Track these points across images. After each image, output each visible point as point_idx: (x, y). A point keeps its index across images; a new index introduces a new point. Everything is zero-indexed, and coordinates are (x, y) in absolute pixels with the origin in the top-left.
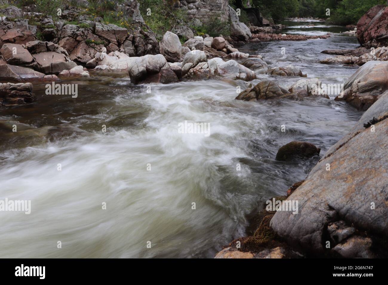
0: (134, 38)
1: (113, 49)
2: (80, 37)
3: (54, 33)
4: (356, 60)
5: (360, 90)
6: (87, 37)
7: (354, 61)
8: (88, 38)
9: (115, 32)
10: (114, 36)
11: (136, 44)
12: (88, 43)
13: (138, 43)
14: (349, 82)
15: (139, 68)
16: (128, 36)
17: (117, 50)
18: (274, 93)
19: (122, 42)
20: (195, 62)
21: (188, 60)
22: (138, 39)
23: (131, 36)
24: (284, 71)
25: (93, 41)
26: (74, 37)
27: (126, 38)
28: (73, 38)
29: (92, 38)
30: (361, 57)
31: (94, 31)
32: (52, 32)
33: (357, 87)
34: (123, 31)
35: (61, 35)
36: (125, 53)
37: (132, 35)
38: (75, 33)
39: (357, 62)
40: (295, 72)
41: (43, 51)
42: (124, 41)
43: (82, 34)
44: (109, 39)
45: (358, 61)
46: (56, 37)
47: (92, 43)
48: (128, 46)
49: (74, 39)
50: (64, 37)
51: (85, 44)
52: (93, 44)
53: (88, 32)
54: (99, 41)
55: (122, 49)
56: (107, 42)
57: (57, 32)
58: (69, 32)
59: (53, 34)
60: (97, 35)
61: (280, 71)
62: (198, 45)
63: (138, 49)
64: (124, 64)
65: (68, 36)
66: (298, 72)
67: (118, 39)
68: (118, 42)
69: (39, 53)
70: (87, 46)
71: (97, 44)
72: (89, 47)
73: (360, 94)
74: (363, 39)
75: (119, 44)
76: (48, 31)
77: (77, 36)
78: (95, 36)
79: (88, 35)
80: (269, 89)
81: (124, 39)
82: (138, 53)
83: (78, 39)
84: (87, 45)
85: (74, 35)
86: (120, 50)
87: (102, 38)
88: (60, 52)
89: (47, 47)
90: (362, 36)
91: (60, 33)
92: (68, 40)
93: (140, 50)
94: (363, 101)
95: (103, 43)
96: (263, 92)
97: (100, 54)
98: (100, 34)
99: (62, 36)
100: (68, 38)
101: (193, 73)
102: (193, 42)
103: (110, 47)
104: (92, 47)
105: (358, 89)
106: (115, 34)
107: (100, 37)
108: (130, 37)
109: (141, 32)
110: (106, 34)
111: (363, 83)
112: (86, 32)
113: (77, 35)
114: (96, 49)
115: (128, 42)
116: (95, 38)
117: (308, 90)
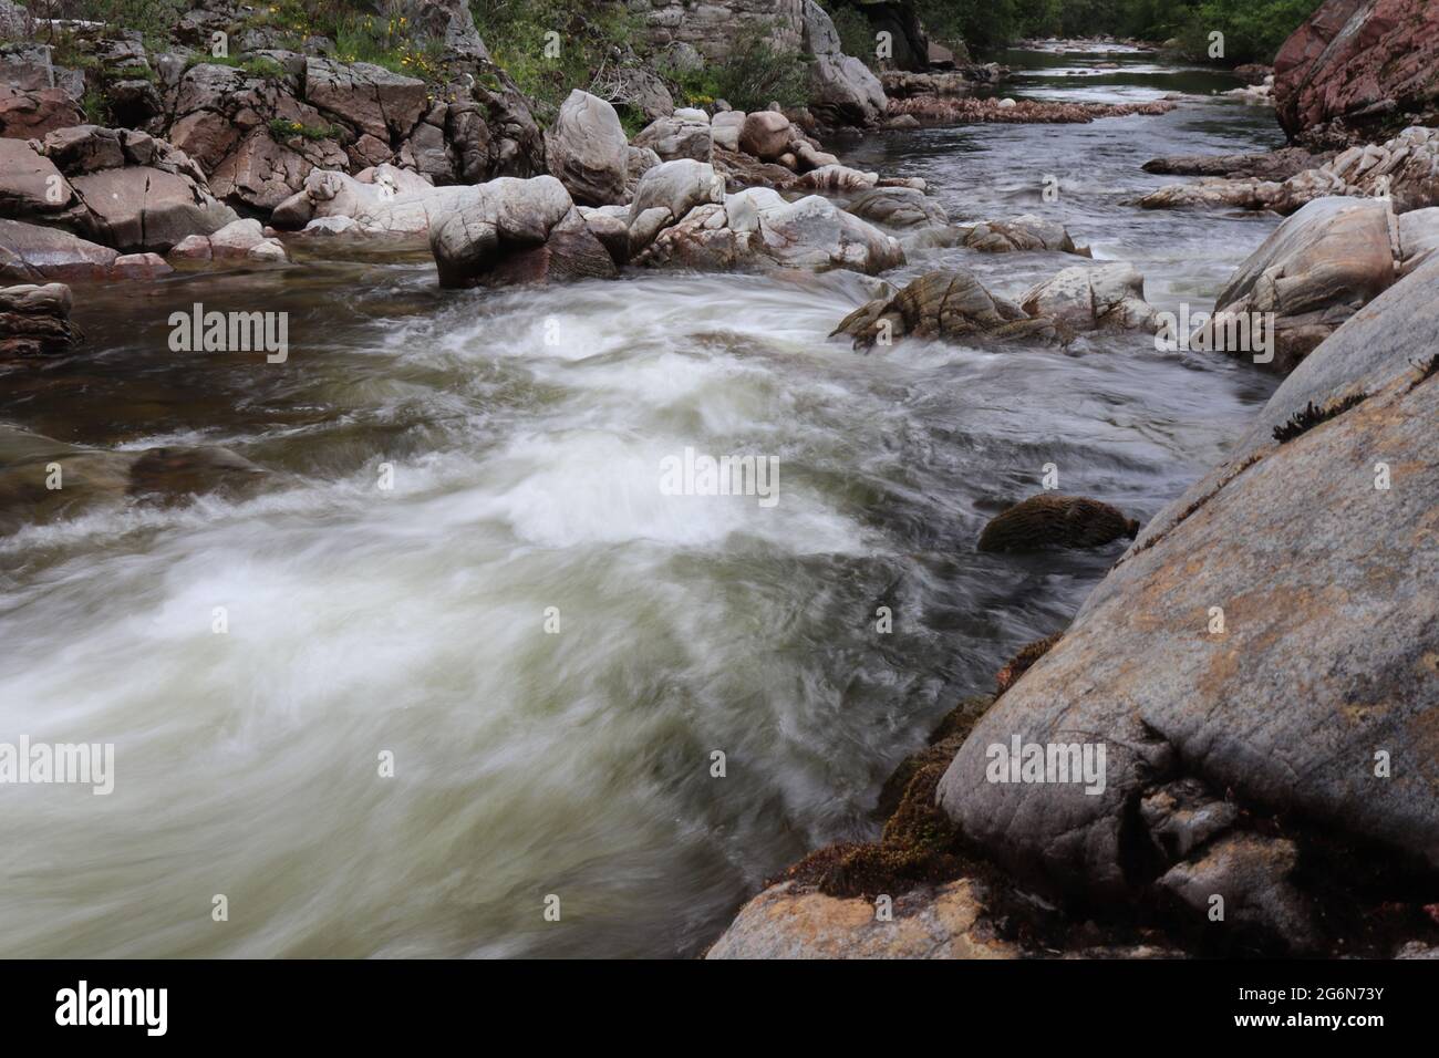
0: (450, 115)
1: (373, 157)
2: (249, 111)
3: (150, 96)
4: (1272, 194)
5: (1286, 307)
6: (275, 112)
7: (1264, 197)
8: (278, 116)
9: (378, 94)
10: (375, 107)
11: (460, 137)
12: (279, 135)
13: (467, 134)
14: (1243, 277)
15: (471, 227)
16: (430, 108)
17: (387, 159)
18: (970, 316)
19: (408, 131)
20: (677, 206)
21: (652, 199)
22: (465, 119)
23: (438, 108)
24: (1008, 238)
25: (297, 126)
26: (228, 114)
27: (422, 117)
28: (221, 114)
29: (294, 115)
30: (1290, 184)
31: (301, 91)
32: (143, 92)
33: (1275, 292)
34: (407, 91)
35: (175, 104)
36: (418, 172)
37: (441, 106)
38: (228, 96)
39: (1272, 203)
40: (1049, 241)
41: (109, 164)
42: (415, 126)
43: (256, 101)
44: (356, 118)
45: (1277, 197)
46: (158, 113)
47: (293, 132)
48: (429, 147)
49: (227, 120)
50: (188, 113)
51: (266, 137)
52: (299, 138)
53: (279, 95)
54: (321, 127)
55: (406, 158)
56: (348, 132)
57: (163, 93)
58: (207, 93)
59: (146, 100)
60: (311, 103)
61: (992, 238)
62: (688, 140)
63: (467, 155)
64: (414, 213)
65: (205, 109)
66: (1059, 239)
67: (393, 121)
68: (390, 129)
69: (95, 171)
70: (277, 147)
71: (311, 139)
72: (282, 150)
73: (1284, 320)
74: (1296, 116)
75: (395, 140)
76: (127, 90)
77: (238, 107)
78: (305, 107)
79: (279, 106)
80: (953, 303)
81: (415, 121)
82: (466, 172)
83: (240, 118)
84: (276, 142)
85: (226, 104)
86: (398, 159)
87: (332, 116)
88: (174, 169)
89: (125, 149)
90: (1293, 108)
91: (172, 95)
92: (203, 121)
93: (473, 159)
94: (1294, 343)
95: (333, 136)
96: (930, 316)
97: (326, 176)
98: (322, 99)
99: (181, 109)
100: (202, 114)
101: (669, 247)
102: (671, 130)
103: (363, 150)
104: (294, 150)
105: (1276, 303)
106: (378, 100)
107: (323, 110)
108: (435, 111)
109: (476, 94)
110: (347, 99)
111: (1293, 280)
112: (271, 94)
113: (237, 103)
114: (307, 156)
115: (430, 132)
116: (304, 115)
117: (1095, 306)
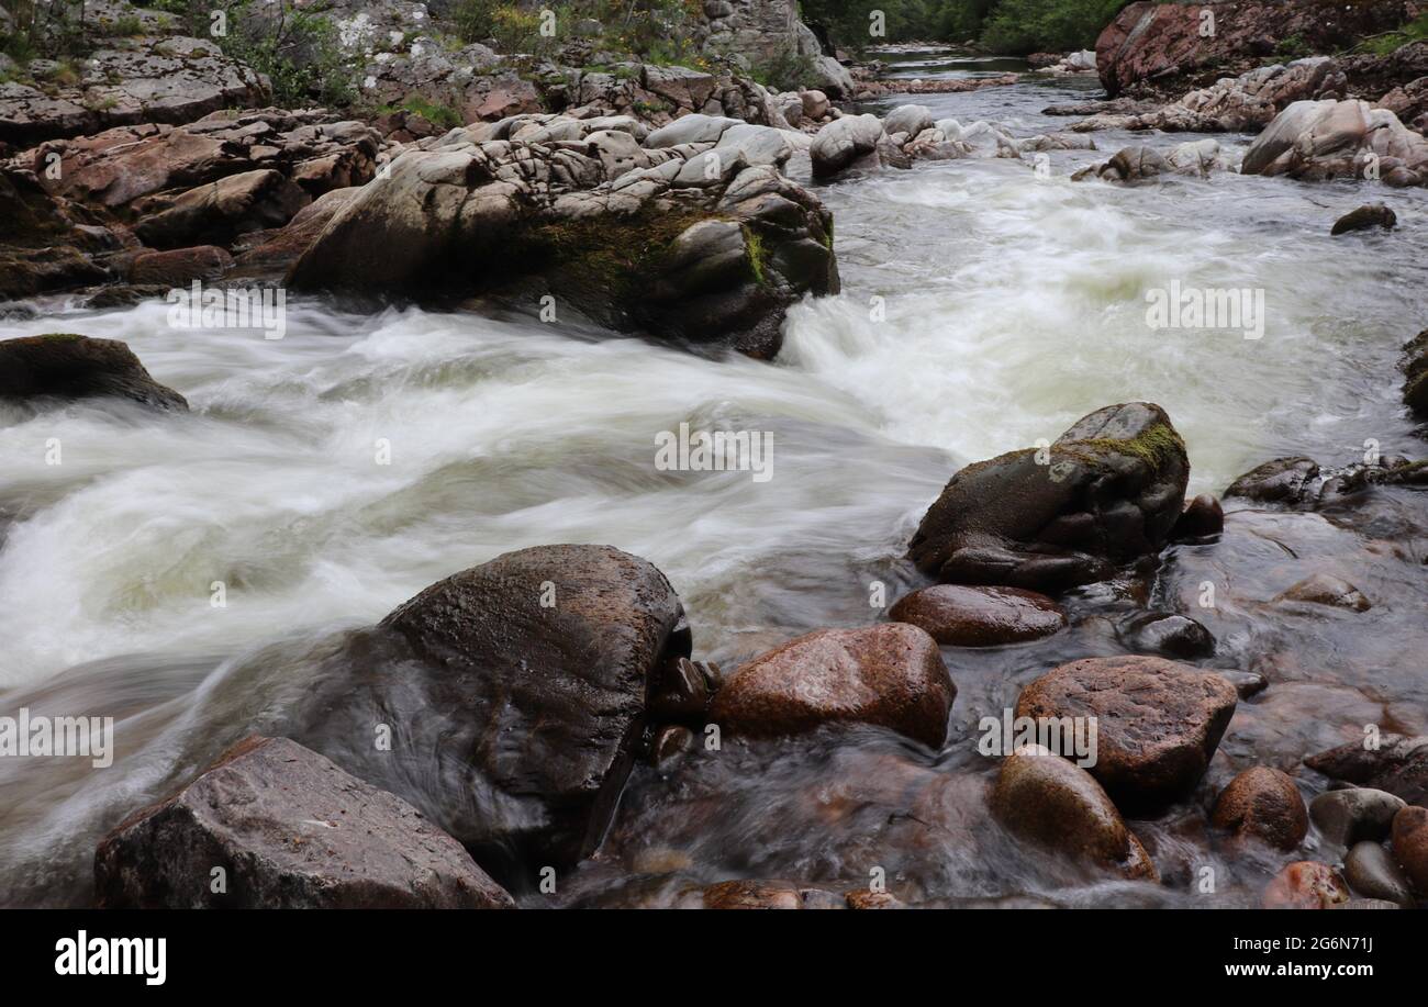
0: (725, 93)
2: (622, 97)
3: (566, 93)
5: (1320, 151)
6: (634, 97)
8: (636, 99)
9: (687, 84)
10: (686, 91)
11: (730, 106)
12: (637, 111)
13: (733, 104)
15: (840, 143)
16: (714, 90)
19: (702, 104)
20: (913, 130)
22: (732, 95)
23: (718, 90)
25: (646, 104)
26: (611, 100)
27: (711, 94)
28: (607, 100)
29: (642, 98)
31: (645, 84)
34: (703, 80)
35: (580, 97)
37: (720, 88)
38: (610, 90)
42: (707, 101)
43: (625, 92)
44: (676, 98)
47: (645, 108)
48: (714, 113)
49: (610, 104)
50: (589, 101)
51: (631, 112)
52: (649, 112)
53: (634, 87)
54: (659, 105)
56: (672, 106)
57: (571, 90)
58: (601, 90)
59: (565, 96)
60: (652, 91)
65: (599, 98)
67: (695, 97)
68: (694, 103)
71: (654, 111)
72: (640, 119)
75: (696, 110)
76: (556, 90)
77: (616, 95)
78: (649, 93)
79: (636, 94)
81: (707, 98)
83: (618, 102)
84: (637, 114)
85: (610, 94)
87: (663, 97)
91: (577, 92)
92: (599, 105)
95: (666, 109)
96: (1137, 167)
98: (658, 88)
99: (585, 99)
100: (598, 101)
105: (1314, 150)
106: (687, 87)
107: (659, 94)
108: (717, 92)
109: (735, 81)
110: (671, 87)
111: (1321, 138)
112: (630, 87)
113: (616, 93)
115: (715, 104)
116: (649, 98)
